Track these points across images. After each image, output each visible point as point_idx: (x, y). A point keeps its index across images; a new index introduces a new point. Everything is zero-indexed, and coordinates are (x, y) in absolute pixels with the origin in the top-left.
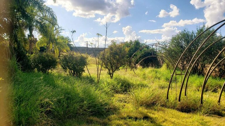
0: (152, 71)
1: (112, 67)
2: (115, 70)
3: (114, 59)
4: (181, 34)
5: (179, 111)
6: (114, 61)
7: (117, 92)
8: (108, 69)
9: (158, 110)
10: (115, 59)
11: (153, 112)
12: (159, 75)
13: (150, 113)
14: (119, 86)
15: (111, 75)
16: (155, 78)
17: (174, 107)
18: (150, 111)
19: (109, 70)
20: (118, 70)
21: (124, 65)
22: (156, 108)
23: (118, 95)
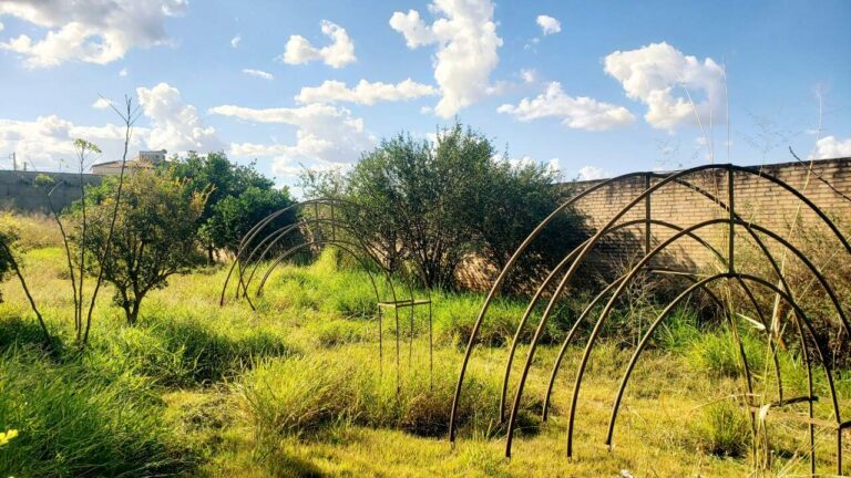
0: (285, 279)
1: (133, 275)
2: (150, 286)
3: (145, 242)
4: (388, 150)
5: (413, 432)
6: (141, 250)
7: (171, 383)
8: (118, 284)
9: (346, 442)
10: (150, 241)
11: (329, 449)
12: (311, 294)
13: (321, 456)
14: (177, 357)
15: (131, 309)
16: (302, 305)
17: (392, 423)
18: (318, 448)
19: (123, 289)
20: (159, 287)
21: (189, 265)
22: (336, 433)
23: (175, 394)
